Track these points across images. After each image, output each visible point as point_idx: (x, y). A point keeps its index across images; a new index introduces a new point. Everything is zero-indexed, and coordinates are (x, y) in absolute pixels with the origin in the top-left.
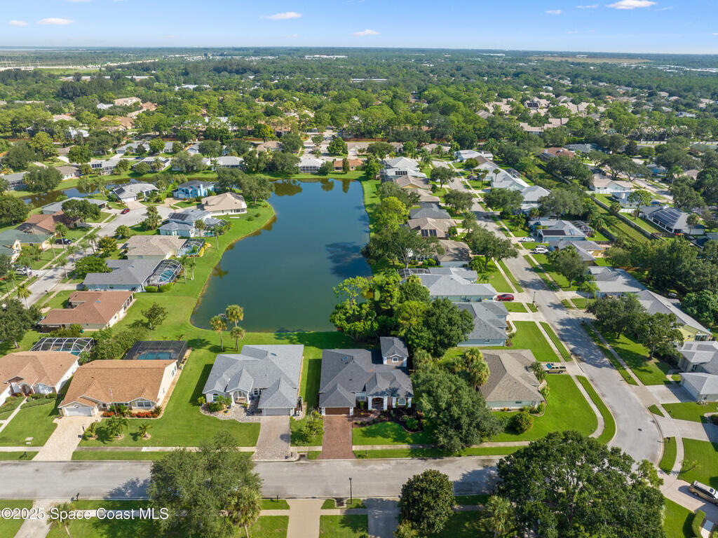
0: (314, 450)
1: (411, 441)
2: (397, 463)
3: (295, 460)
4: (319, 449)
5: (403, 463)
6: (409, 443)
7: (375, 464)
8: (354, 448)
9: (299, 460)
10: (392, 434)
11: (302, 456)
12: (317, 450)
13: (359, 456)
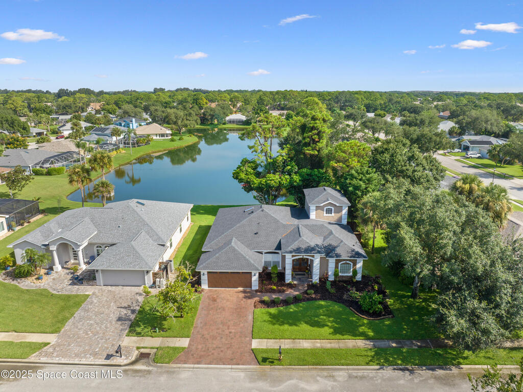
0: (172, 345)
1: (371, 334)
2: (350, 377)
3: (126, 362)
4: (184, 343)
5: (362, 378)
6: (367, 338)
7: (301, 379)
8: (255, 344)
9: (133, 363)
10: (330, 321)
11: (143, 356)
12: (177, 345)
13: (265, 360)
